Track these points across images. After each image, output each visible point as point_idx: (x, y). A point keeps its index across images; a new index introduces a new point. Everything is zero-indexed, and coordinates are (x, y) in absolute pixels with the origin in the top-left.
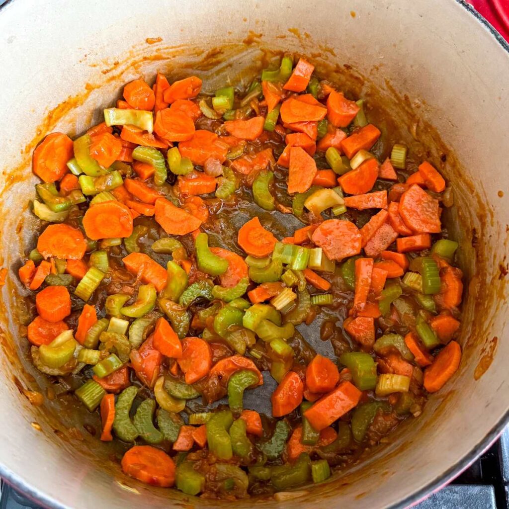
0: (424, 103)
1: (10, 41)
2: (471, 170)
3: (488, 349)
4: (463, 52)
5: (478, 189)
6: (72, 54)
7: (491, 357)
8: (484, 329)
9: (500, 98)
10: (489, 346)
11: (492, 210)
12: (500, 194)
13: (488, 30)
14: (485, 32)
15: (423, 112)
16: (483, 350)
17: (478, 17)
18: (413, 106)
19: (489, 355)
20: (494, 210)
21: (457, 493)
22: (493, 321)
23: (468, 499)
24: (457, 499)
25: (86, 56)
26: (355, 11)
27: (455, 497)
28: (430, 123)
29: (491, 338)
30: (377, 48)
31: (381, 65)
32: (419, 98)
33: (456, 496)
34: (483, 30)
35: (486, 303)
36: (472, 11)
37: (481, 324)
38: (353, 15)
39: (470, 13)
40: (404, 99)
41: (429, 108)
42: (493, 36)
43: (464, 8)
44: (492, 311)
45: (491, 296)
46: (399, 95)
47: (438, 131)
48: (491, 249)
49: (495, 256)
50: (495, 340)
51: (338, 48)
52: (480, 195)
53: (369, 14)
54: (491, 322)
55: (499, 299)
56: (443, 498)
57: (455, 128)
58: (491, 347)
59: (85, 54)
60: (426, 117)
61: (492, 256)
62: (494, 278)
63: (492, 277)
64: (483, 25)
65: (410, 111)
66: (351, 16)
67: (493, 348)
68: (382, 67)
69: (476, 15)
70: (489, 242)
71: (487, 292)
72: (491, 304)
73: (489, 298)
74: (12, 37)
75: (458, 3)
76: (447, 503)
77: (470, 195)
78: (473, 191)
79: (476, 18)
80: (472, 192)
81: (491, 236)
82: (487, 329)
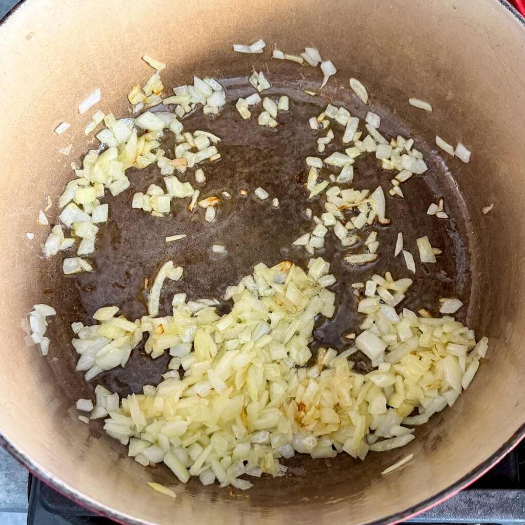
1: (29, 37)
4: (498, 46)
17: (512, 11)
21: (493, 497)
23: (504, 503)
24: (493, 503)
27: (491, 502)
30: (410, 38)
33: (492, 500)
34: (517, 24)
56: (479, 502)
74: (31, 33)
76: (484, 507)
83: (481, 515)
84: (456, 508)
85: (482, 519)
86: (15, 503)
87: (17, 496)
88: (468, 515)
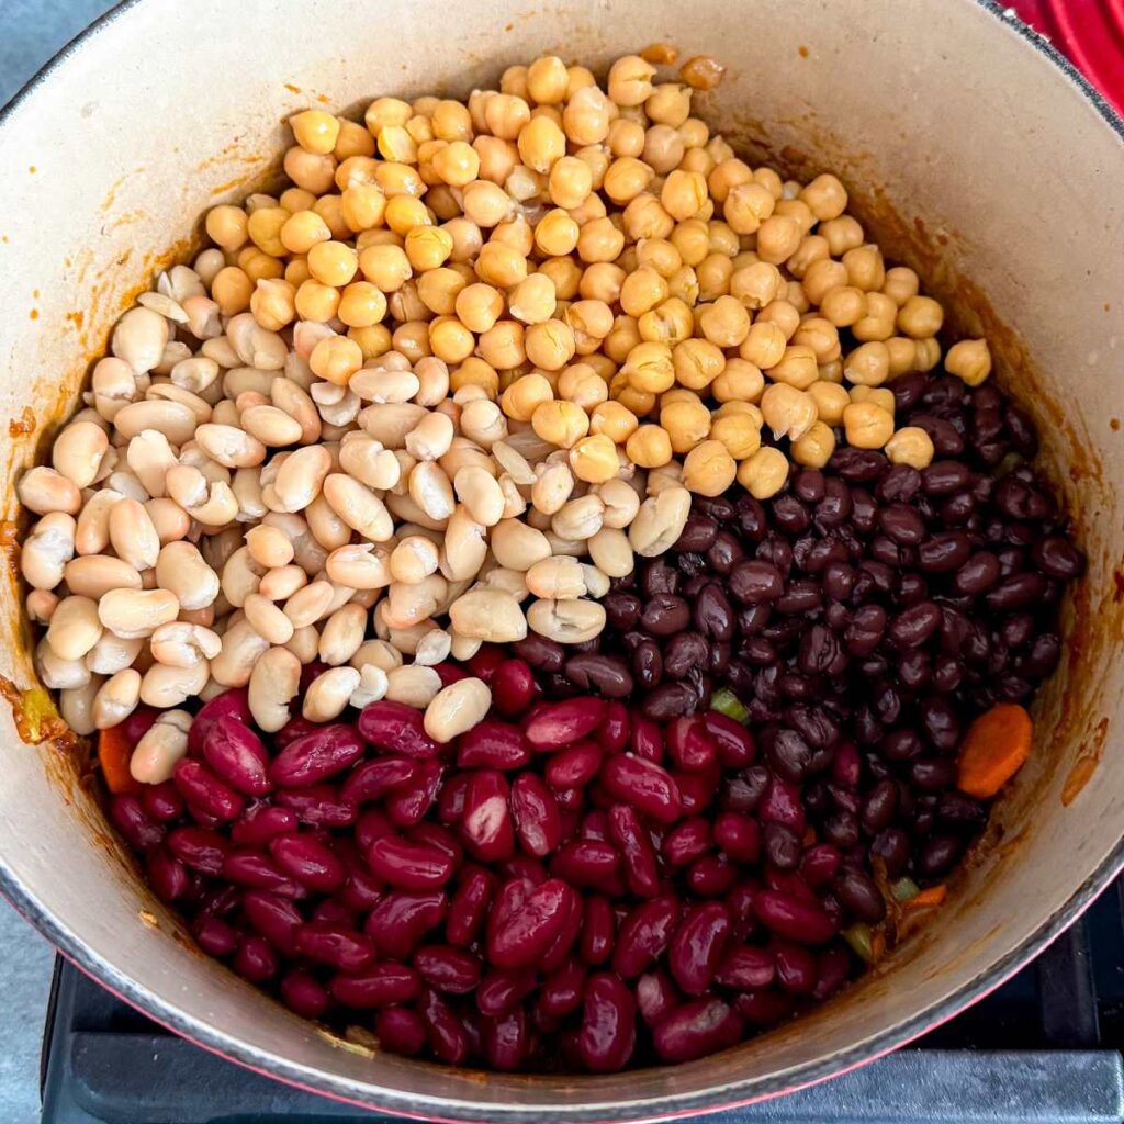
0: (956, 234)
1: (86, 112)
2: (1057, 377)
3: (1091, 744)
5: (1070, 415)
6: (207, 136)
7: (1096, 758)
8: (1085, 706)
9: (1107, 227)
10: (1093, 737)
11: (1099, 459)
12: (1114, 425)
13: (1078, 89)
14: (1074, 93)
15: (955, 254)
16: (1082, 748)
17: (1058, 62)
18: (935, 241)
19: (1093, 755)
20: (1103, 458)
21: (1042, 1068)
22: (1102, 689)
23: (1067, 1080)
24: (1042, 1081)
25: (236, 140)
26: (807, 45)
27: (1038, 1078)
28: (969, 277)
29: (1096, 722)
30: (856, 121)
31: (865, 156)
32: (945, 226)
33: (1041, 1075)
35: (1090, 653)
36: (1047, 50)
37: (1079, 697)
38: (804, 52)
39: (1041, 54)
40: (913, 227)
41: (967, 247)
42: (1088, 100)
43: (1029, 43)
44: (1100, 668)
45: (1099, 638)
46: (904, 218)
47: (987, 294)
48: (1098, 539)
49: (1106, 555)
50: (1104, 724)
51: (773, 120)
52: (1076, 428)
53: (837, 51)
54: (1097, 690)
55: (1113, 643)
56: (1012, 1080)
57: (1021, 288)
58: (1096, 739)
59: (234, 135)
60: (962, 265)
61: (1101, 555)
62: (1104, 602)
63: (1100, 598)
64: (1068, 78)
65: (928, 252)
66: (799, 56)
67: (1099, 741)
68: (866, 161)
69: (1054, 58)
70: (1094, 525)
71: (1092, 629)
72: (1097, 654)
73: (1094, 642)
74: (90, 104)
75: (1017, 33)
76: (1022, 1089)
77: (1055, 428)
78: (1061, 420)
79: (1053, 64)
80: (1059, 422)
81: (1097, 513)
82: (1090, 706)
83: (1017, 1106)
84: (964, 1092)
85: (1020, 1115)
86: (11, 1103)
87: (18, 1086)
88: (989, 1106)
